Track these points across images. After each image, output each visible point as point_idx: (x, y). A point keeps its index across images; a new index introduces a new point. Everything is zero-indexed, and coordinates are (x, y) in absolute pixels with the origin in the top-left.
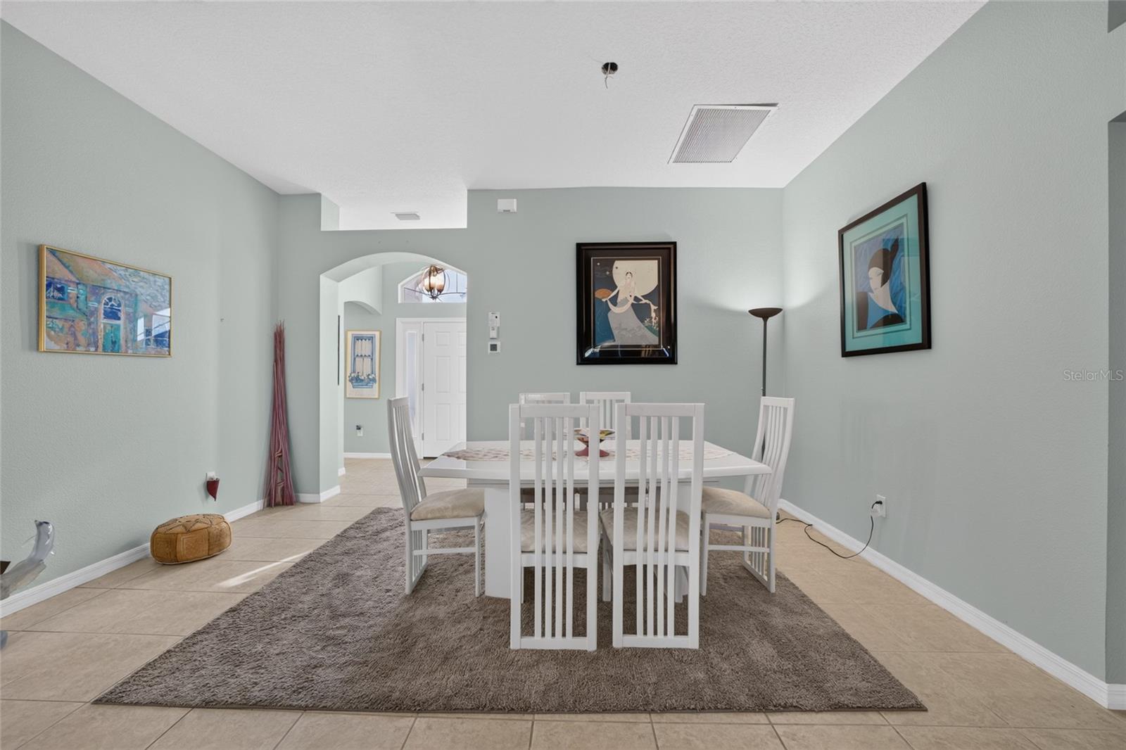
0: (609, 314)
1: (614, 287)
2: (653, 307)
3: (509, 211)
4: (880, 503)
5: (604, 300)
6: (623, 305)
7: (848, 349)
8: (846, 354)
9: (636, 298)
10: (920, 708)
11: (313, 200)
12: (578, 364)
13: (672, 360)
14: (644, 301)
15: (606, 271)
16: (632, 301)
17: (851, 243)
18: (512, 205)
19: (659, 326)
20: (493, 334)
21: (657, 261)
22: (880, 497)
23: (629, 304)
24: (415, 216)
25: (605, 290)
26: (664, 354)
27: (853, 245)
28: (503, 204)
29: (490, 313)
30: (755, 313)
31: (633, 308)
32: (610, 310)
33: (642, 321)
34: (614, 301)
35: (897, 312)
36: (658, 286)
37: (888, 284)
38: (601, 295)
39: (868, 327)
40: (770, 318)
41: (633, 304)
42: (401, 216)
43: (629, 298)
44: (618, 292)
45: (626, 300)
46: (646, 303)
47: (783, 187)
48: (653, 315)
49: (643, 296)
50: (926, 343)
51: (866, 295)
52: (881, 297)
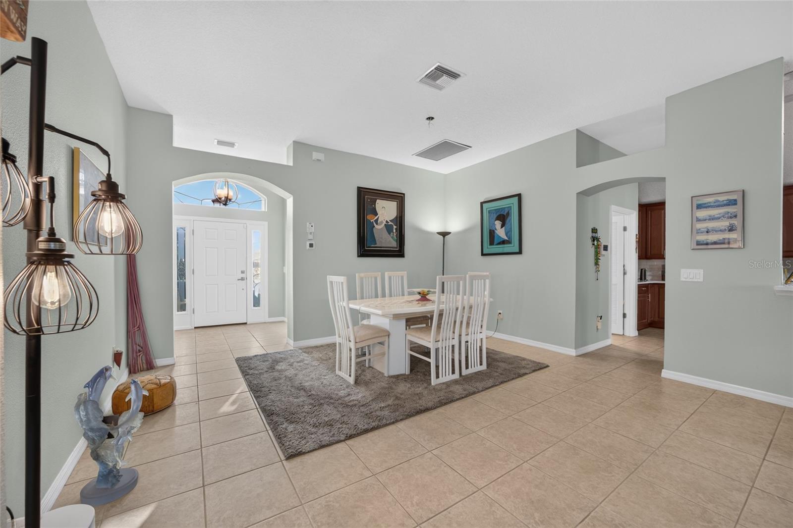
0: (374, 230)
1: (376, 214)
2: (395, 227)
3: (320, 160)
4: (500, 313)
5: (372, 221)
6: (380, 225)
7: (484, 252)
8: (483, 254)
9: (387, 222)
10: (548, 366)
11: (167, 119)
12: (358, 256)
13: (402, 256)
14: (390, 223)
15: (372, 205)
16: (385, 223)
17: (487, 209)
18: (321, 156)
19: (397, 237)
20: (311, 237)
21: (396, 203)
22: (501, 312)
23: (384, 224)
24: (232, 145)
25: (371, 215)
26: (399, 252)
27: (488, 209)
28: (316, 155)
29: (308, 223)
30: (439, 233)
31: (386, 228)
32: (374, 226)
33: (389, 234)
34: (376, 221)
35: (507, 239)
36: (397, 217)
37: (504, 228)
38: (371, 218)
39: (495, 244)
40: (446, 236)
41: (385, 224)
42: (220, 143)
43: (383, 221)
44: (378, 218)
45: (382, 222)
46: (391, 225)
47: (446, 173)
48: (394, 231)
49: (390, 221)
50: (520, 252)
51: (494, 231)
52: (501, 233)
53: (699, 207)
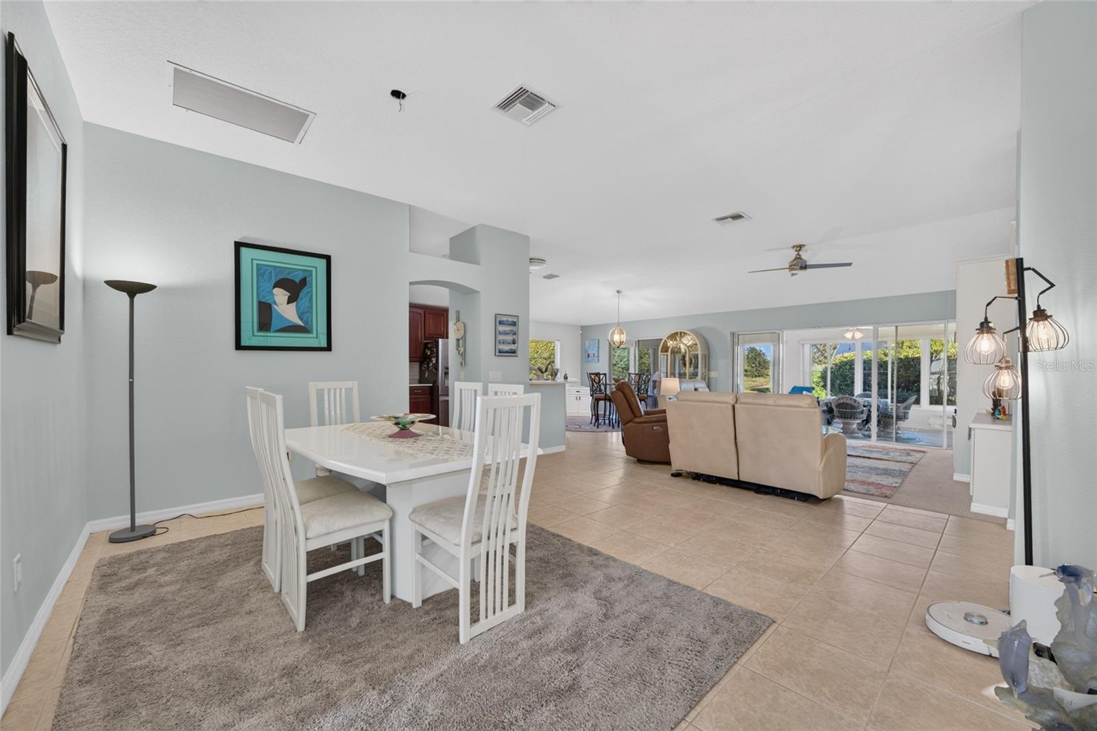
7: (245, 344)
8: (241, 347)
17: (252, 259)
35: (304, 325)
39: (272, 330)
50: (329, 348)
51: (270, 306)
52: (286, 310)
53: (501, 323)
